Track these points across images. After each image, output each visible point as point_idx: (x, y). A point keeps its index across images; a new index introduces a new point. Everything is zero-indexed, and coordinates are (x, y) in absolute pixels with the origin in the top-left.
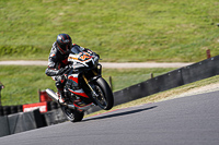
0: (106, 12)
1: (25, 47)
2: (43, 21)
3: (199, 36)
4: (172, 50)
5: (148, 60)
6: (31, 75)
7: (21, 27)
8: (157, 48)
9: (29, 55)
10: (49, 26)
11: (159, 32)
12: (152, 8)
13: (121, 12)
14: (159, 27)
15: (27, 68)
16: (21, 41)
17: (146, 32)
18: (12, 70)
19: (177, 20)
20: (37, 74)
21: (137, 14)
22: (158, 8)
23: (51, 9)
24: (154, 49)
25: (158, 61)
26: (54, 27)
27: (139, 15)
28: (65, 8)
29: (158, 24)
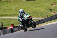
0: (25, 7)
1: (7, 14)
2: (11, 9)
3: (45, 12)
4: (39, 15)
5: (34, 17)
6: (9, 20)
7: (6, 10)
8: (36, 14)
9: (8, 16)
10: (12, 10)
11: (36, 11)
12: (35, 6)
13: (28, 7)
14: (36, 10)
15: (8, 19)
16: (6, 13)
17: (34, 11)
18: (5, 19)
19: (40, 8)
20: (10, 20)
21: (31, 7)
22: (36, 6)
23: (13, 6)
24: (35, 15)
25: (36, 17)
26: (14, 10)
27: (32, 7)
28: (16, 6)
29: (36, 9)
